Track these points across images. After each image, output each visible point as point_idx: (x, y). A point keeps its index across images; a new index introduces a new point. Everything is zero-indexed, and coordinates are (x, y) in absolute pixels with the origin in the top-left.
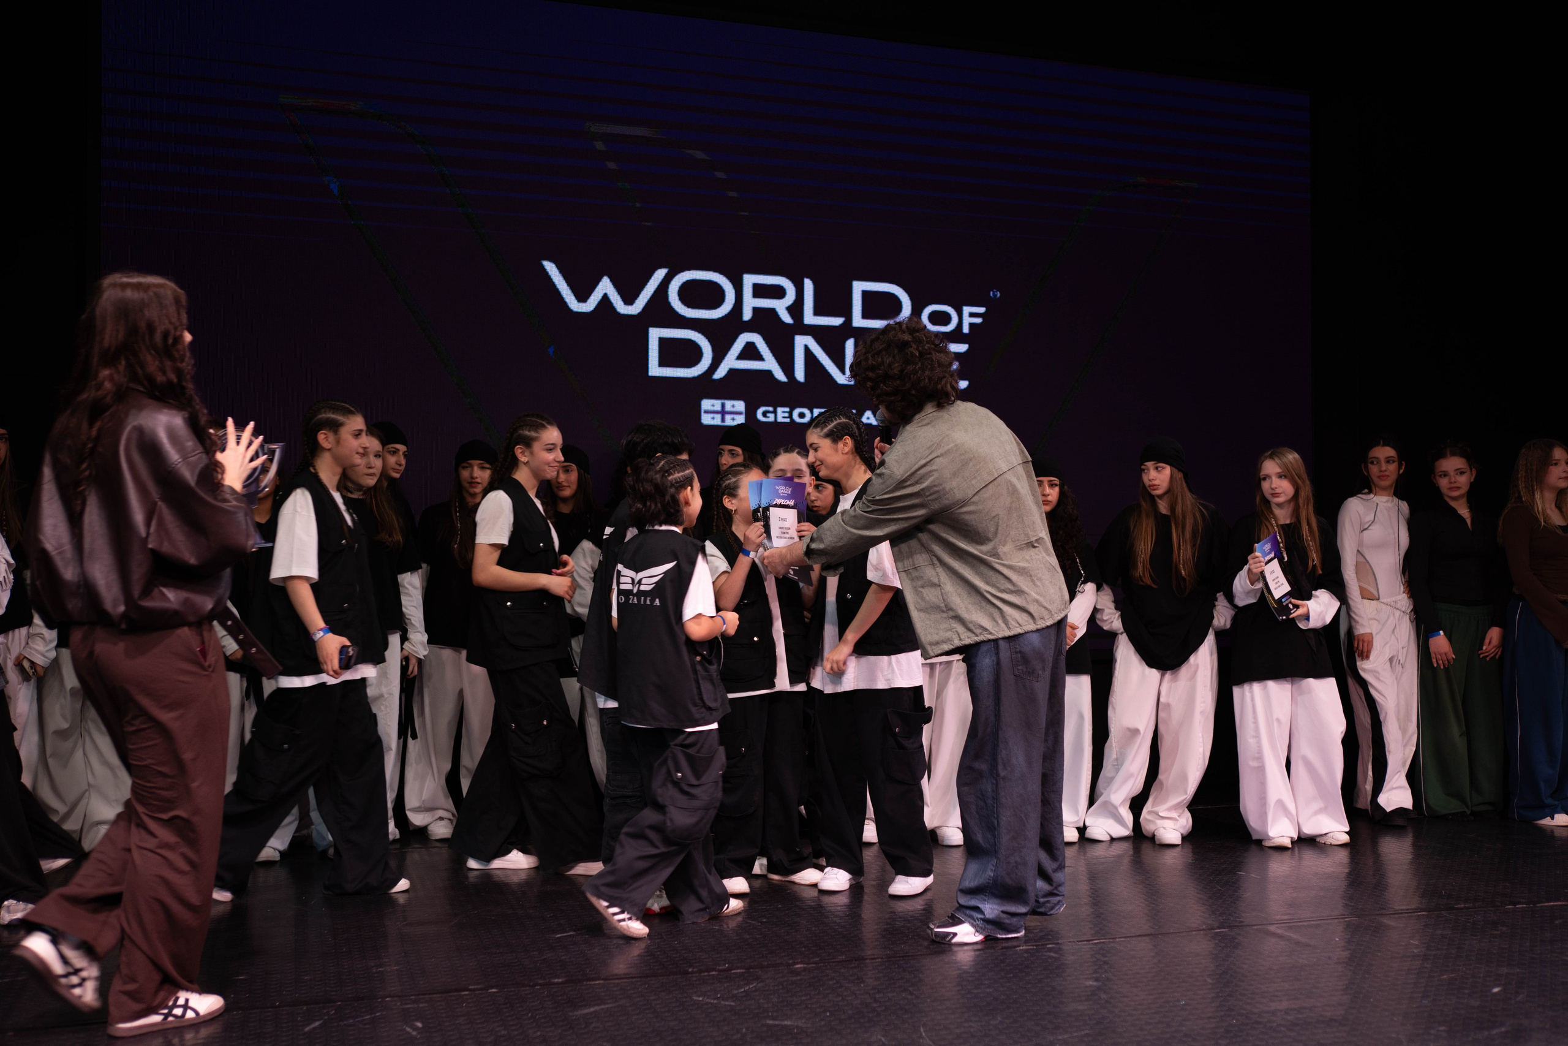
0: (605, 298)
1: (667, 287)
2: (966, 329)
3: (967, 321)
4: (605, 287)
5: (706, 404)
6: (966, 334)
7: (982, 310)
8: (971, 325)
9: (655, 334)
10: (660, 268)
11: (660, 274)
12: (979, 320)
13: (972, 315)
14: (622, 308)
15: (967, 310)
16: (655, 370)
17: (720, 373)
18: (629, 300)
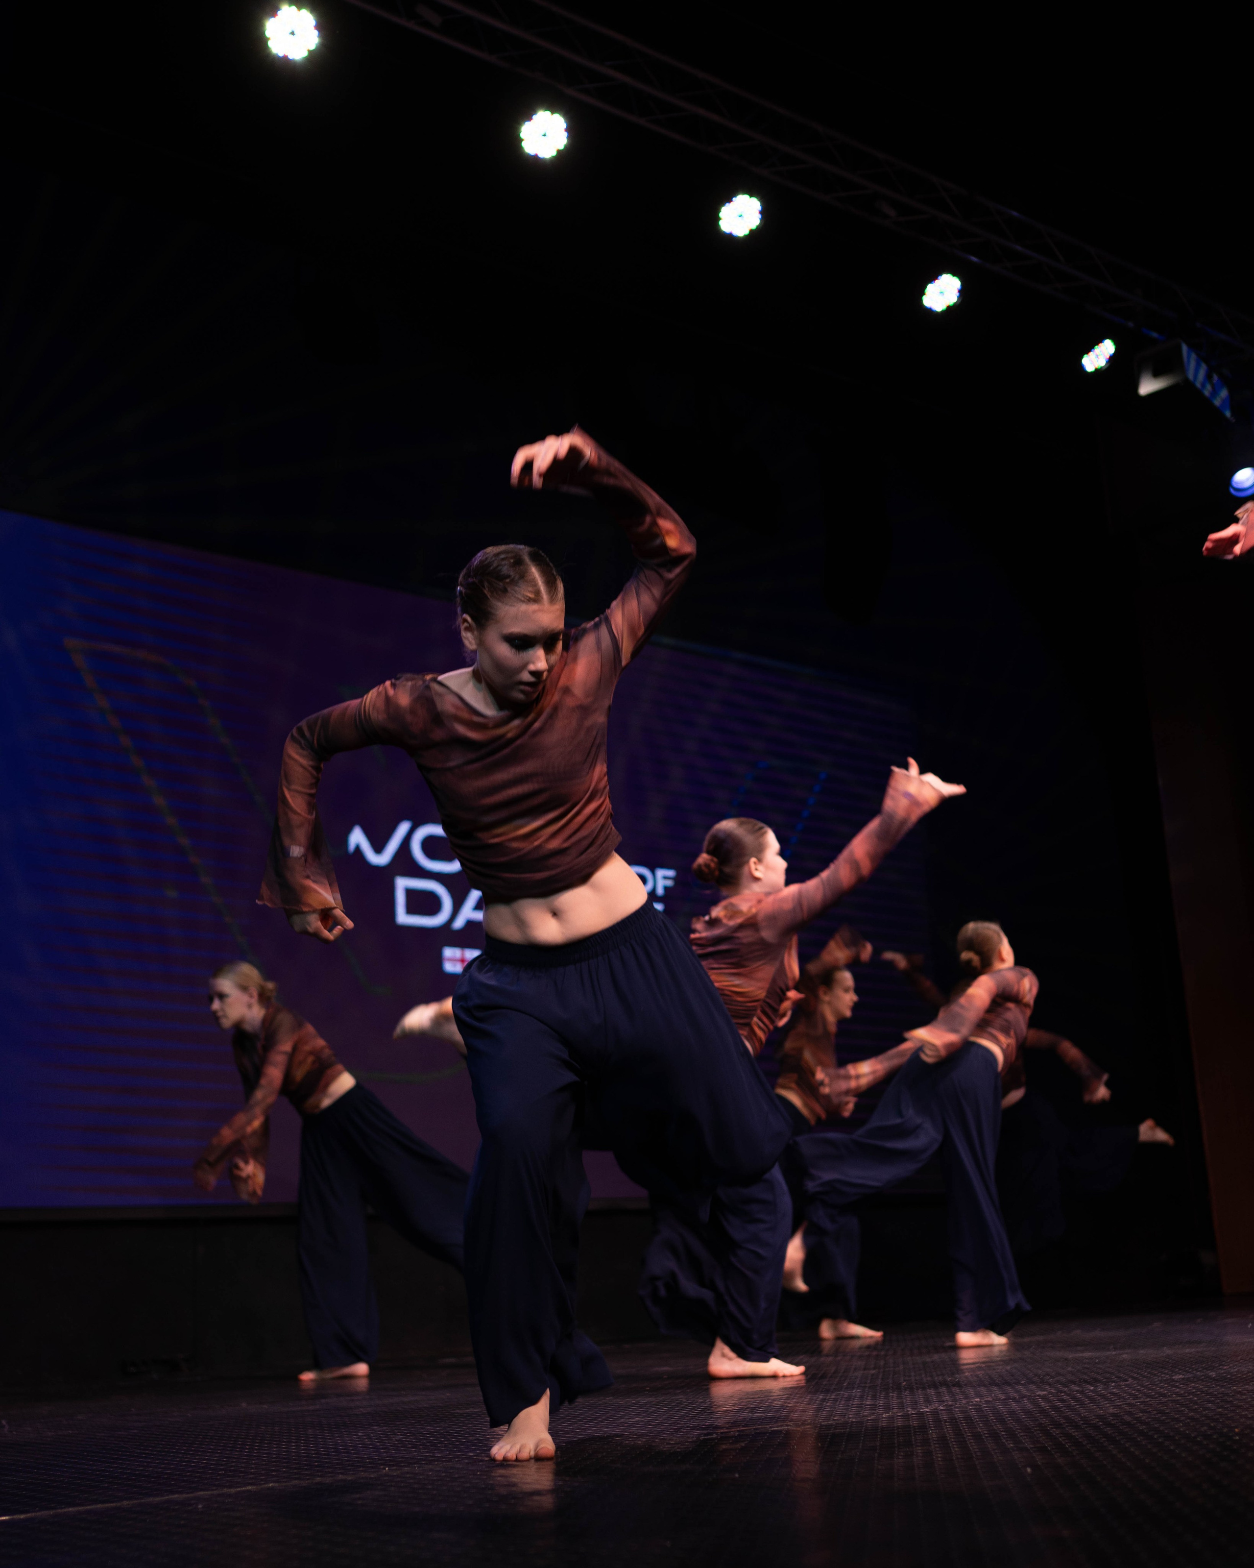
0: (358, 849)
1: (411, 840)
2: (660, 890)
3: (661, 883)
4: (357, 838)
5: (449, 952)
6: (660, 897)
7: (671, 873)
8: (666, 889)
9: (402, 884)
10: (404, 821)
11: (404, 828)
12: (669, 883)
13: (666, 878)
14: (372, 858)
15: (661, 873)
16: (403, 917)
17: (459, 923)
18: (378, 848)
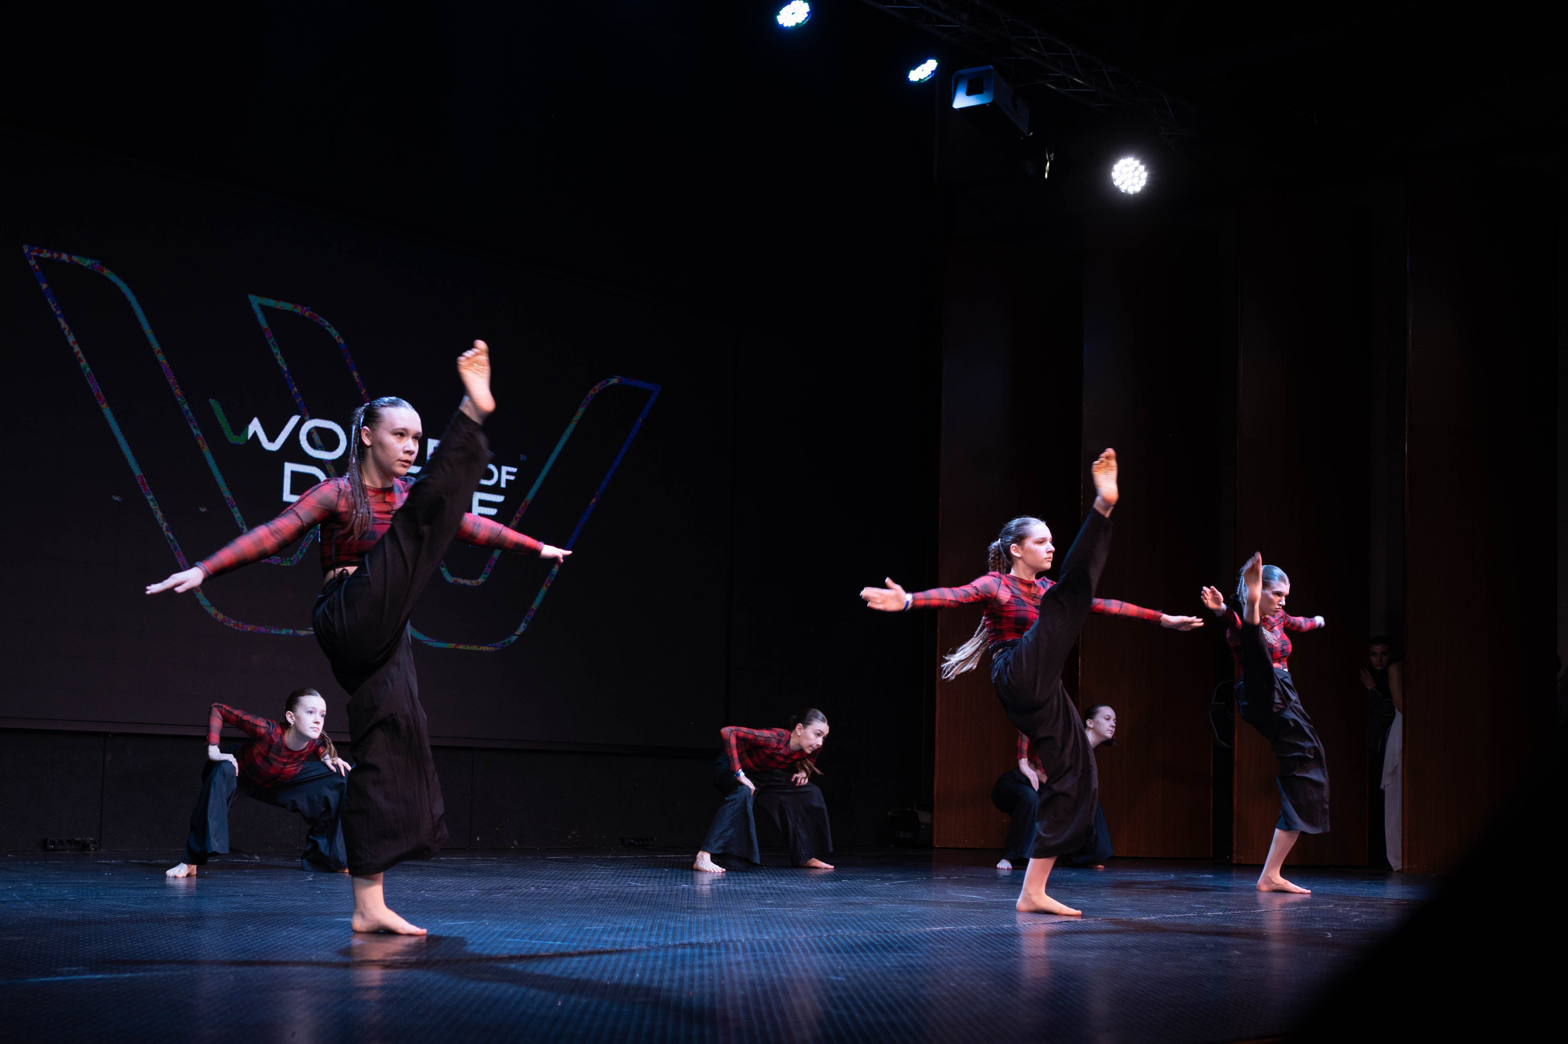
0: (255, 434)
1: (300, 429)
2: (503, 485)
3: (504, 477)
4: (255, 427)
6: (503, 488)
7: (514, 470)
8: (508, 481)
9: (289, 468)
10: (294, 414)
11: (294, 420)
12: (512, 478)
13: (508, 473)
14: (268, 446)
15: (505, 469)
18: (272, 438)
